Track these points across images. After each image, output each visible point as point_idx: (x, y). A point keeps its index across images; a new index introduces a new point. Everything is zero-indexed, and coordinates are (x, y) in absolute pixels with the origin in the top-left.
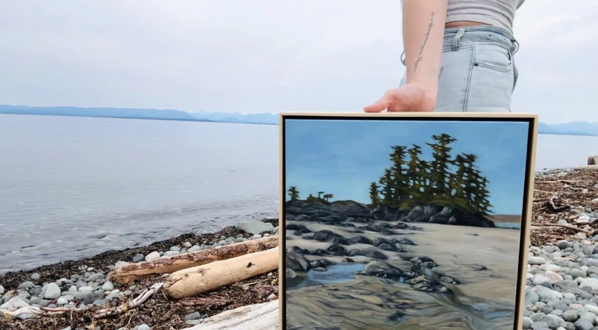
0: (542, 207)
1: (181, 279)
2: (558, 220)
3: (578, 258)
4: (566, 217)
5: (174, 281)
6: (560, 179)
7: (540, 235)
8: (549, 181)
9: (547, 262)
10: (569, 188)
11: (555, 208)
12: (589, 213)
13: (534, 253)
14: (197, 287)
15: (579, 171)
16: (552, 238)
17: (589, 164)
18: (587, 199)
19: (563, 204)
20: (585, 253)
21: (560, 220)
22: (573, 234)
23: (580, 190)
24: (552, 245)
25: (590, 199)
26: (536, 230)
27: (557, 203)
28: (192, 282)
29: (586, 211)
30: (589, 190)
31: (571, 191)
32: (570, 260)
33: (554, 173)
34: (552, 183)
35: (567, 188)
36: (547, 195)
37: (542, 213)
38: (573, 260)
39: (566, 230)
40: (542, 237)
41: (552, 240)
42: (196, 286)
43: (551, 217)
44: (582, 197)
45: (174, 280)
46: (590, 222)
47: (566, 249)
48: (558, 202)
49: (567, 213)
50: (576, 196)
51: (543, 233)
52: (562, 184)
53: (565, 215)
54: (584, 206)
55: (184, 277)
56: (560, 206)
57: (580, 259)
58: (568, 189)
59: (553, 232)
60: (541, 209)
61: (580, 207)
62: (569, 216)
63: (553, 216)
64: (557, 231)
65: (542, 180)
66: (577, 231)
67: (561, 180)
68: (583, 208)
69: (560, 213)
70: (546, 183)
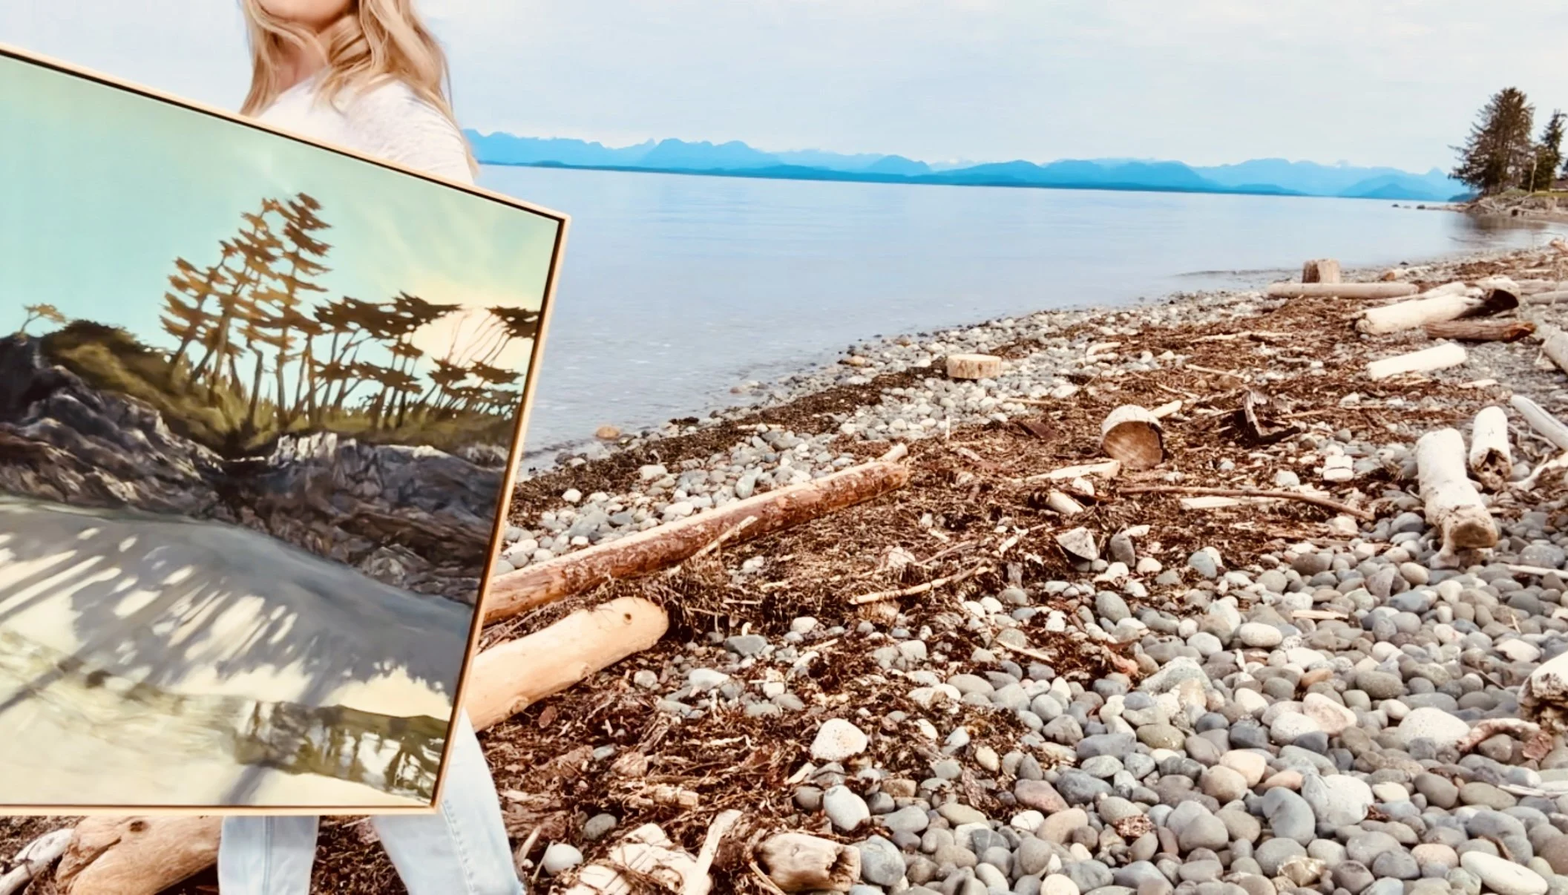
0: (1221, 426)
1: (118, 841)
2: (1275, 471)
3: (1356, 609)
4: (1292, 460)
5: (88, 855)
6: (1246, 328)
7: (1239, 526)
8: (1221, 337)
9: (1289, 642)
10: (1275, 357)
11: (1262, 431)
12: (1345, 441)
13: (1238, 598)
14: (183, 861)
15: (1283, 301)
16: (1274, 538)
17: (1304, 281)
18: (1329, 394)
19: (1280, 422)
20: (1372, 589)
21: (1280, 472)
22: (1322, 519)
23: (1303, 365)
24: (1277, 561)
25: (1335, 394)
26: (1225, 509)
27: (1265, 418)
28: (163, 847)
29: (1337, 439)
30: (1327, 366)
31: (1281, 366)
32: (1339, 619)
33: (1222, 306)
34: (1227, 341)
35: (1270, 357)
36: (1227, 383)
37: (1225, 443)
38: (1346, 616)
39: (1305, 508)
40: (1244, 535)
41: (1273, 542)
42: (178, 856)
43: (1254, 460)
44: (1315, 390)
45: (89, 849)
46: (1357, 477)
47: (1318, 577)
48: (1267, 415)
49: (1292, 447)
50: (1300, 389)
51: (1244, 518)
52: (1254, 343)
53: (1288, 455)
54: (1331, 423)
55: (127, 835)
56: (1273, 425)
57: (1362, 613)
58: (1273, 361)
59: (1270, 517)
60: (1221, 430)
61: (1322, 425)
62: (1298, 457)
63: (1258, 455)
64: (1282, 511)
65: (1202, 332)
66: (1333, 512)
67: (1248, 333)
68: (1329, 428)
69: (1274, 448)
70: (1214, 342)
